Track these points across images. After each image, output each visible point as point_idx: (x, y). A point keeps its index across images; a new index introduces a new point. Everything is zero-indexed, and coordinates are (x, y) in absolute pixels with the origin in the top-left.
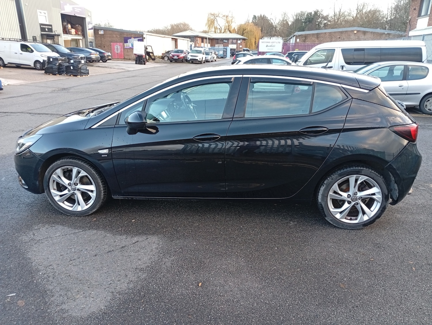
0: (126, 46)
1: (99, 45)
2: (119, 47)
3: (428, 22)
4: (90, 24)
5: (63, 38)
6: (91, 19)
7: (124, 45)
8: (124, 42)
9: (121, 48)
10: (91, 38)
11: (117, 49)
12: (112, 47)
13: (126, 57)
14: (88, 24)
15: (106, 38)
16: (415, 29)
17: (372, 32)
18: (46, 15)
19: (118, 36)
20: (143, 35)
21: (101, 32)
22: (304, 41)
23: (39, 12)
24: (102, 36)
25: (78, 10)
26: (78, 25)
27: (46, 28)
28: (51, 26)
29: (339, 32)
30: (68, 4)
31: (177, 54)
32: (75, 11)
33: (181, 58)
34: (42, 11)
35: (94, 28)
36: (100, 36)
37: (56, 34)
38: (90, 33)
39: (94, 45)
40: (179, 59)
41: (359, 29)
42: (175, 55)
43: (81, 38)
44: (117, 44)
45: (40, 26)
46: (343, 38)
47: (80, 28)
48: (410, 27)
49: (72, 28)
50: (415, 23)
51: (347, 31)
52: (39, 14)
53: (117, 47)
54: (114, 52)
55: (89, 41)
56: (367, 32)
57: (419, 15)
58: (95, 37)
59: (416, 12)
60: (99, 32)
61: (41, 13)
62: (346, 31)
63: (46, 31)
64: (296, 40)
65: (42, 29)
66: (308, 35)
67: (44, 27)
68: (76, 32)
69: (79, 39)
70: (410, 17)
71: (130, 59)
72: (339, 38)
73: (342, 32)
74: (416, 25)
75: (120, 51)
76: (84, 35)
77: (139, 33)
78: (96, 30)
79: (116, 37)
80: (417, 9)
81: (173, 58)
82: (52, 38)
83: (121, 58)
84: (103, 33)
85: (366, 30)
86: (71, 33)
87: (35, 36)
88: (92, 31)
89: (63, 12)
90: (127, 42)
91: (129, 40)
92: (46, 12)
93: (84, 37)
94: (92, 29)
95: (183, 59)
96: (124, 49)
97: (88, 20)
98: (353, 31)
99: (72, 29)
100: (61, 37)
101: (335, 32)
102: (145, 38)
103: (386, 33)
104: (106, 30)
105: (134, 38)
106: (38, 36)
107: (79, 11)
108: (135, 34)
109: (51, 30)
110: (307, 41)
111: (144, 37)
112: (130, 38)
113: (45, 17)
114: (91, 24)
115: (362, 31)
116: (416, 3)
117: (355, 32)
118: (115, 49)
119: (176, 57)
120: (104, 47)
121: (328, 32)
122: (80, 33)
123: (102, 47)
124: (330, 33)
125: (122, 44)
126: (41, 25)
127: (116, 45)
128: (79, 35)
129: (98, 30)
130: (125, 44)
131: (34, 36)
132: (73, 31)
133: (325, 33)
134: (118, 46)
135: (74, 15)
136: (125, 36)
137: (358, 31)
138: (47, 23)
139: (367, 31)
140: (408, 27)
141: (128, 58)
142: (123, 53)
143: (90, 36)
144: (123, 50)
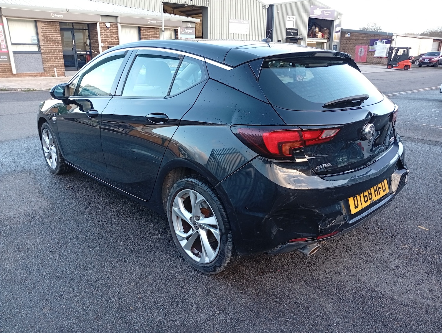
0: (371, 49)
1: (344, 48)
2: (363, 50)
4: (338, 27)
5: (306, 41)
6: (340, 22)
7: (369, 47)
8: (369, 44)
9: (365, 51)
10: (336, 41)
11: (361, 52)
12: (356, 50)
13: (368, 61)
14: (336, 27)
15: (352, 40)
18: (295, 20)
19: (365, 39)
20: (392, 37)
21: (348, 34)
23: (288, 17)
24: (348, 39)
25: (327, 13)
26: (326, 28)
27: (292, 32)
28: (297, 30)
30: (318, 8)
31: (430, 57)
32: (325, 14)
33: (434, 61)
34: (291, 17)
35: (341, 31)
36: (346, 39)
37: (301, 37)
38: (336, 36)
39: (338, 48)
40: (430, 63)
42: (426, 59)
43: (326, 41)
44: (362, 47)
45: (287, 31)
47: (327, 31)
49: (320, 31)
52: (288, 19)
53: (361, 50)
54: (357, 54)
55: (333, 44)
58: (341, 40)
60: (346, 34)
61: (290, 18)
63: (291, 35)
65: (288, 33)
67: (290, 31)
68: (322, 36)
69: (324, 43)
71: (372, 63)
75: (363, 54)
76: (330, 38)
77: (387, 34)
78: (343, 32)
79: (362, 39)
81: (423, 62)
82: (295, 41)
83: (363, 62)
84: (350, 35)
86: (317, 36)
87: (281, 40)
88: (339, 33)
89: (312, 16)
90: (373, 45)
91: (376, 42)
92: (295, 17)
93: (329, 40)
94: (339, 32)
95: (436, 63)
96: (368, 51)
97: (336, 22)
99: (319, 33)
100: (305, 40)
102: (394, 40)
104: (354, 33)
105: (382, 40)
106: (283, 40)
107: (328, 15)
108: (383, 36)
109: (296, 34)
111: (393, 38)
112: (377, 40)
113: (293, 22)
114: (340, 26)
118: (358, 52)
119: (427, 61)
120: (348, 50)
122: (326, 36)
123: (346, 50)
125: (367, 47)
126: (288, 29)
127: (360, 48)
128: (325, 38)
129: (345, 33)
130: (371, 47)
131: (279, 40)
132: (320, 35)
134: (362, 48)
135: (322, 18)
136: (372, 38)
138: (294, 28)
141: (370, 61)
142: (366, 56)
143: (336, 39)
144: (366, 53)
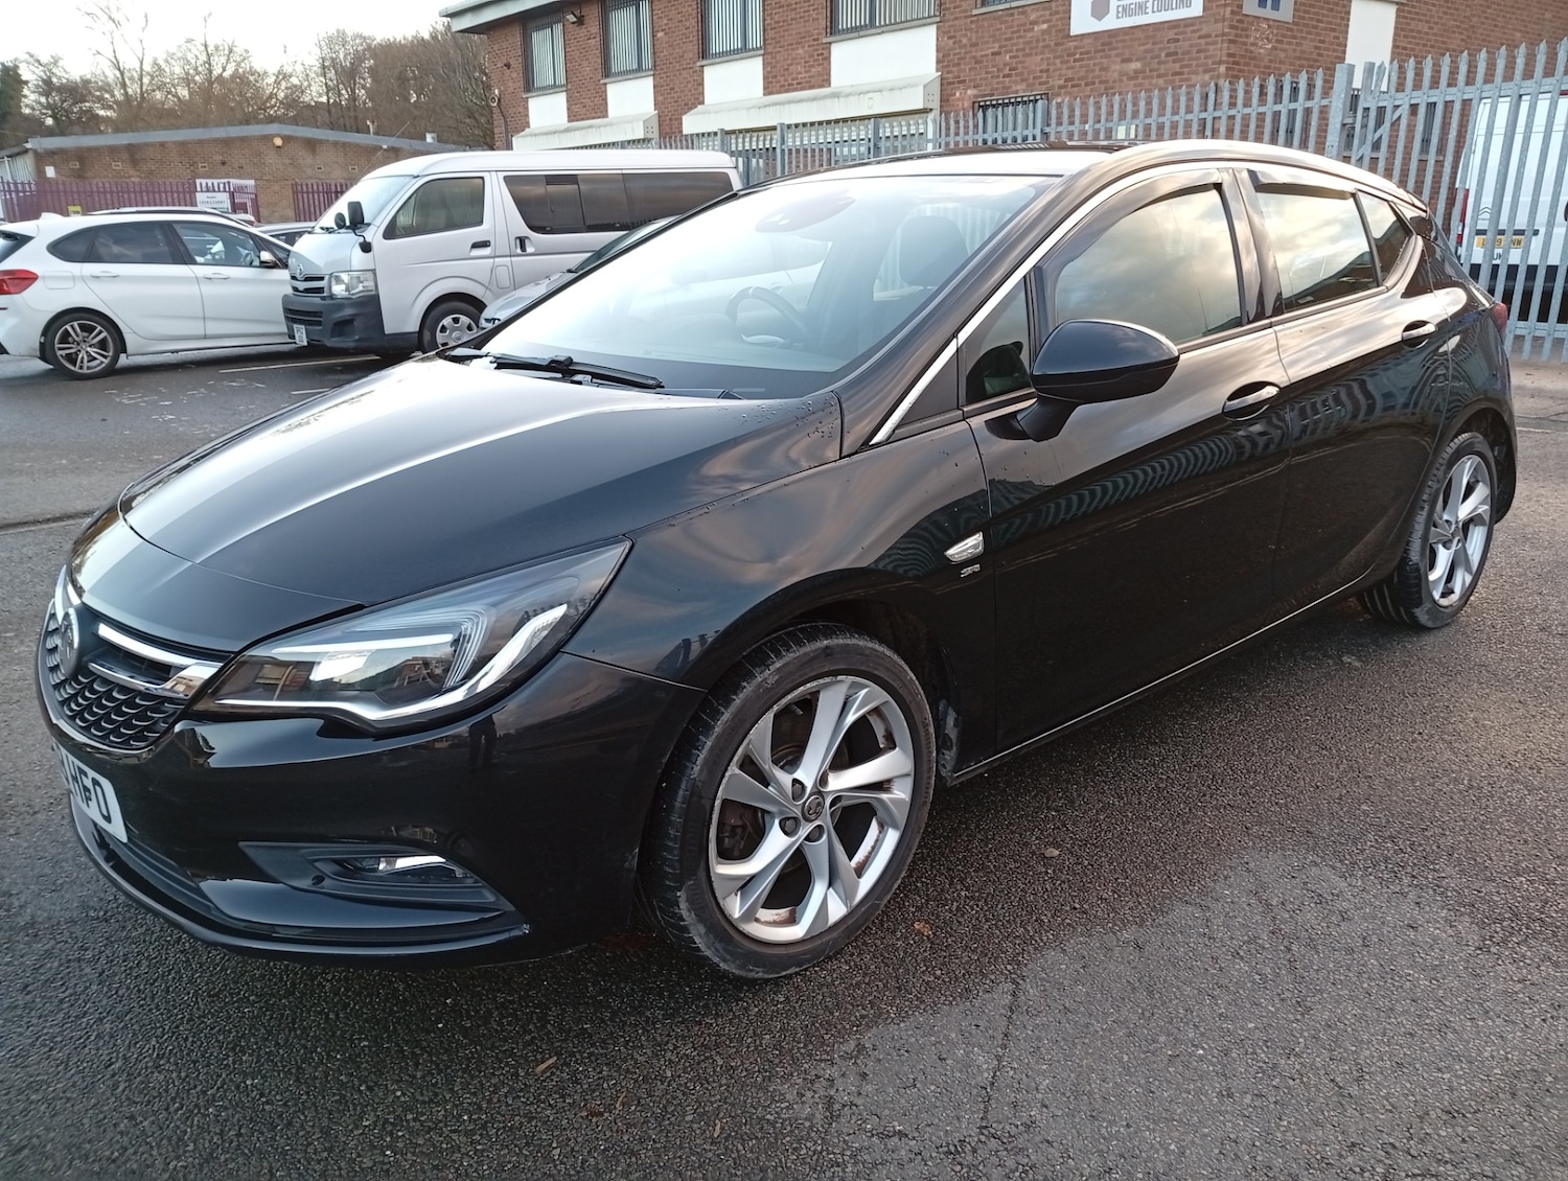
3: (568, 109)
16: (527, 130)
17: (336, 144)
22: (80, 175)
29: (217, 141)
41: (289, 130)
46: (236, 165)
48: (506, 125)
50: (521, 109)
51: (247, 137)
56: (320, 142)
57: (529, 86)
59: (516, 74)
62: (243, 139)
64: (40, 172)
66: (89, 149)
70: (497, 92)
72: (224, 163)
73: (227, 142)
74: (527, 115)
80: (516, 63)
85: (315, 137)
98: (269, 138)
101: (201, 142)
103: (385, 147)
110: (89, 174)
115: (301, 138)
116: (504, 45)
117: (278, 142)
121: (173, 139)
124: (183, 144)
133: (162, 145)
137: (286, 139)
139: (320, 137)
140: (498, 121)
